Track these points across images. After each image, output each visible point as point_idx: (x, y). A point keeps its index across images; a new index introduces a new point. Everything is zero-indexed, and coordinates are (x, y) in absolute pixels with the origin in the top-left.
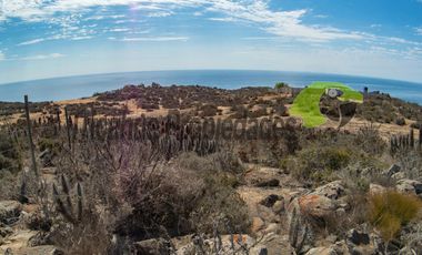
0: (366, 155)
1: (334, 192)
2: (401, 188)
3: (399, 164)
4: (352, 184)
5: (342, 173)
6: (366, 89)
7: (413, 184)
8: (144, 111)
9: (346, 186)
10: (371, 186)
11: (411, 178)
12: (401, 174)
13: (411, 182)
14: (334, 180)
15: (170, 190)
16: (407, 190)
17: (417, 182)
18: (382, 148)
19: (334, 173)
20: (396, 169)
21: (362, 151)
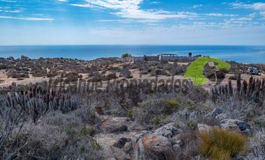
0: (192, 102)
1: (169, 132)
2: (225, 126)
3: (221, 108)
4: (182, 124)
5: (174, 117)
6: (190, 54)
7: (236, 123)
8: (15, 80)
9: (178, 127)
10: (198, 125)
11: (233, 118)
12: (224, 115)
13: (233, 121)
14: (169, 122)
15: (37, 145)
16: (231, 127)
17: (239, 121)
18: (205, 96)
19: (168, 118)
20: (219, 112)
21: (189, 100)
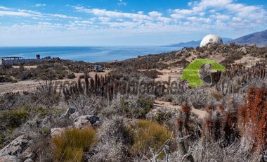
0: (44, 107)
1: (18, 147)
2: (77, 124)
3: (73, 107)
4: (34, 134)
5: (24, 129)
7: (87, 118)
9: (29, 138)
10: (52, 130)
11: (85, 114)
12: (76, 114)
13: (85, 117)
14: (16, 136)
16: (83, 124)
17: (89, 116)
18: (57, 98)
19: (16, 131)
20: (72, 111)
21: (40, 105)
